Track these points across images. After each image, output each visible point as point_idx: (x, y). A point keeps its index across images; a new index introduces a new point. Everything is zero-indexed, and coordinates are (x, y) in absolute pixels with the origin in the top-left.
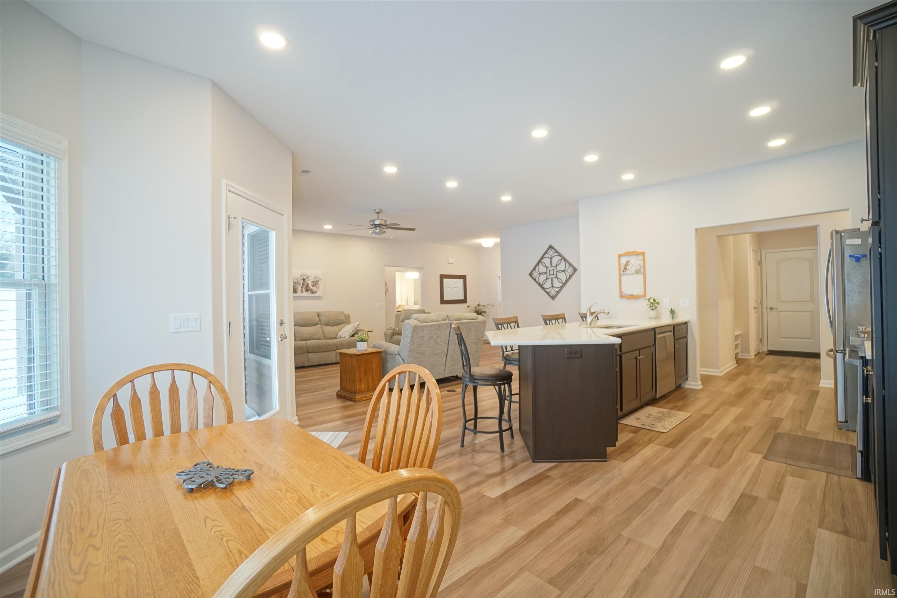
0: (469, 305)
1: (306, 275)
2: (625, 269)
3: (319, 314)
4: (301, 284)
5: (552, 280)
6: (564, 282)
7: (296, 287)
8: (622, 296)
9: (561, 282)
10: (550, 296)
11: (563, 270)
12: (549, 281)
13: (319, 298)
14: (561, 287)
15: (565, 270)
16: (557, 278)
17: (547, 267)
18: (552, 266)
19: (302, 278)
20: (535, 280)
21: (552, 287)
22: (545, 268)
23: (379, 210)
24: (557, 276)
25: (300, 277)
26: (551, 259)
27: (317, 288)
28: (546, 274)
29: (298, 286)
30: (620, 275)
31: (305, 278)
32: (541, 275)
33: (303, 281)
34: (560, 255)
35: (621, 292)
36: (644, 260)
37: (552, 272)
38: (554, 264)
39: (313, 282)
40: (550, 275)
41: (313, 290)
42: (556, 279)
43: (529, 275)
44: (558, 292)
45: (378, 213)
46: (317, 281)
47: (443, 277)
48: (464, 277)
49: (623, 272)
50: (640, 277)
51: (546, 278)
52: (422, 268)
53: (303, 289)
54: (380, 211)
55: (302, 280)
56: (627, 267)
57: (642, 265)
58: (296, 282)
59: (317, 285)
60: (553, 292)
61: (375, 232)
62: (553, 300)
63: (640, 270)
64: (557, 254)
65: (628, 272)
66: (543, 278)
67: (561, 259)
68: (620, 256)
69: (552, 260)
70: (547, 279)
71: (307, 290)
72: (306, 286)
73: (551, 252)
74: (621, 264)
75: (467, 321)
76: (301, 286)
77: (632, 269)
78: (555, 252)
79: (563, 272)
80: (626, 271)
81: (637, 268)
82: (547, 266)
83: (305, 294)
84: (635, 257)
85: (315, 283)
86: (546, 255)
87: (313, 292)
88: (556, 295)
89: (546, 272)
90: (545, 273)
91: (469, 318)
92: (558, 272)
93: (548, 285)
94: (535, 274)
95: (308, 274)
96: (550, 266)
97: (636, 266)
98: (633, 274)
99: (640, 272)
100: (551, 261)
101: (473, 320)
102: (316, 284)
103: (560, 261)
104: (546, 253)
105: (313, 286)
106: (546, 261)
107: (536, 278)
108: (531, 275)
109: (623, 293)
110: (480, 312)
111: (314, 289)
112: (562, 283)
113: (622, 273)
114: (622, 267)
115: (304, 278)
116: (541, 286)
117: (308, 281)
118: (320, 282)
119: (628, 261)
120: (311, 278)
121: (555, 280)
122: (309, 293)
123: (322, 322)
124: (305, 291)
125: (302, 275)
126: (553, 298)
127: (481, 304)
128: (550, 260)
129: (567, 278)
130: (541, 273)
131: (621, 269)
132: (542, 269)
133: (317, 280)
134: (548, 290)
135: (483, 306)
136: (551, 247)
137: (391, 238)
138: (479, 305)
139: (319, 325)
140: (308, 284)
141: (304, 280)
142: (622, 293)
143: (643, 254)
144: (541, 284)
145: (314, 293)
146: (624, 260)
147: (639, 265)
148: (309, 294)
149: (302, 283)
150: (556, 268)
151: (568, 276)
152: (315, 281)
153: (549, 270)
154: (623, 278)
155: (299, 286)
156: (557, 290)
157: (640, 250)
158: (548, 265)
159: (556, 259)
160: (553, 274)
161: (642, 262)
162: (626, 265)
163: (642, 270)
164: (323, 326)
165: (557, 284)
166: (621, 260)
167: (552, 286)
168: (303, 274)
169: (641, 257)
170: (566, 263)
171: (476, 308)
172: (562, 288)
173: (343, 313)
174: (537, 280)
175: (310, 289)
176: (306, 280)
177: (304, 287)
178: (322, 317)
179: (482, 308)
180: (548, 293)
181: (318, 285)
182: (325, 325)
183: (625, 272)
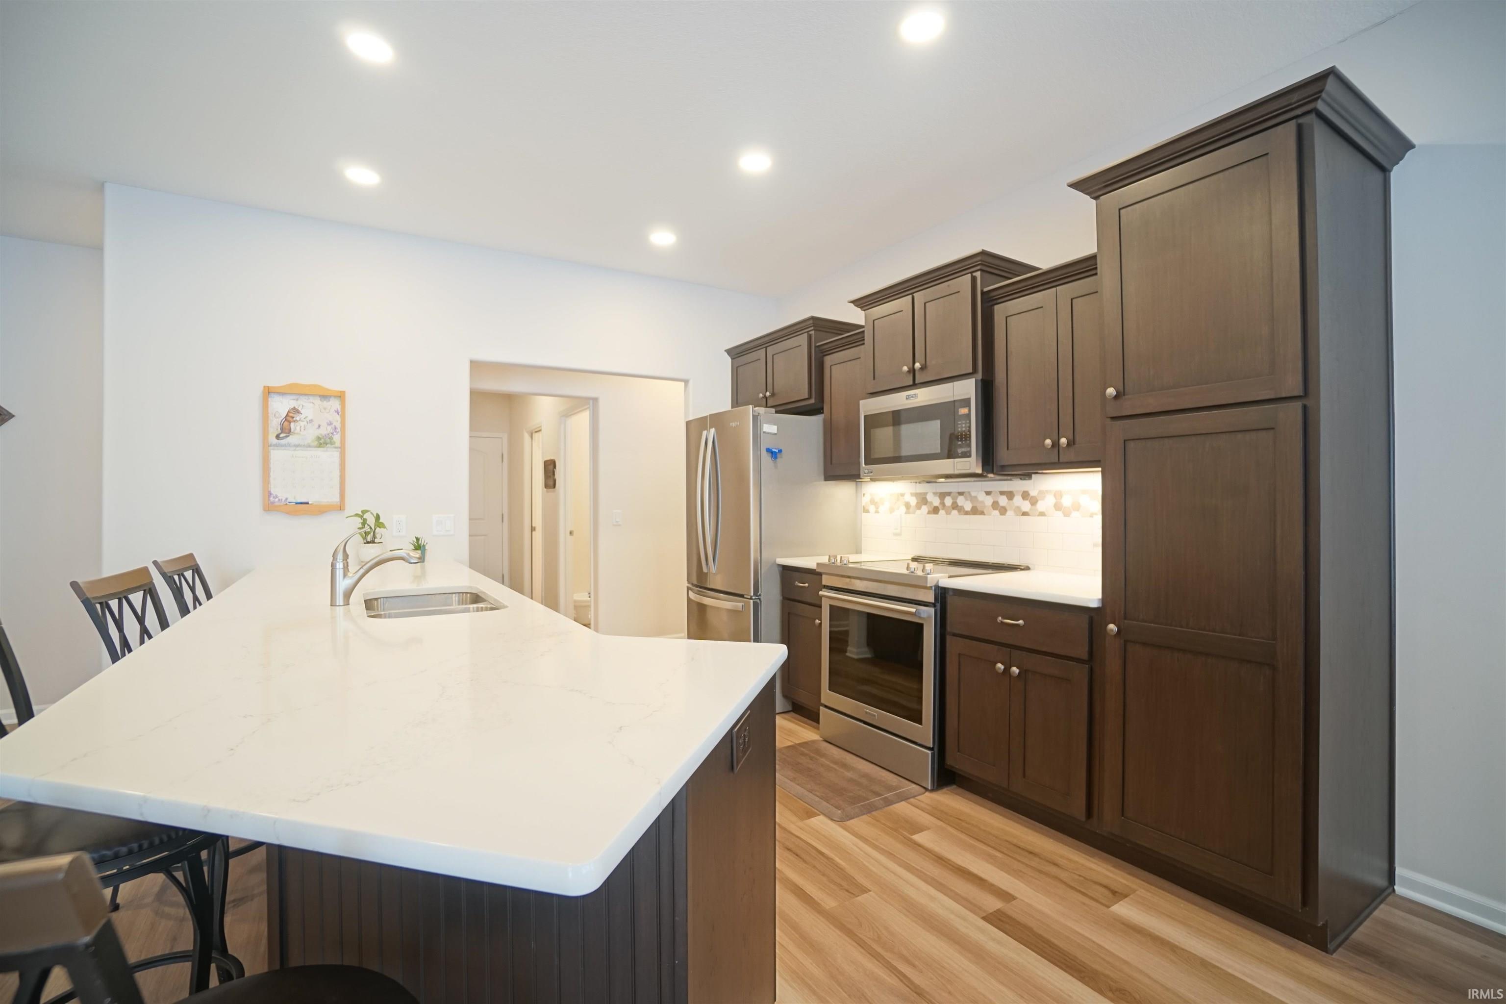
2: (285, 430)
8: (270, 505)
30: (266, 447)
35: (267, 493)
36: (342, 413)
49: (278, 437)
50: (329, 457)
56: (292, 425)
57: (338, 425)
63: (331, 438)
65: (291, 439)
68: (268, 392)
74: (271, 417)
77: (304, 432)
80: (287, 437)
81: (323, 431)
84: (317, 402)
97: (319, 426)
98: (307, 446)
99: (332, 443)
109: (276, 497)
113: (272, 439)
114: (275, 425)
119: (296, 411)
131: (271, 430)
142: (271, 498)
143: (341, 396)
146: (281, 406)
147: (330, 424)
154: (276, 455)
157: (332, 385)
161: (338, 418)
162: (289, 418)
163: (336, 439)
166: (270, 404)
169: (335, 404)
183: (282, 438)
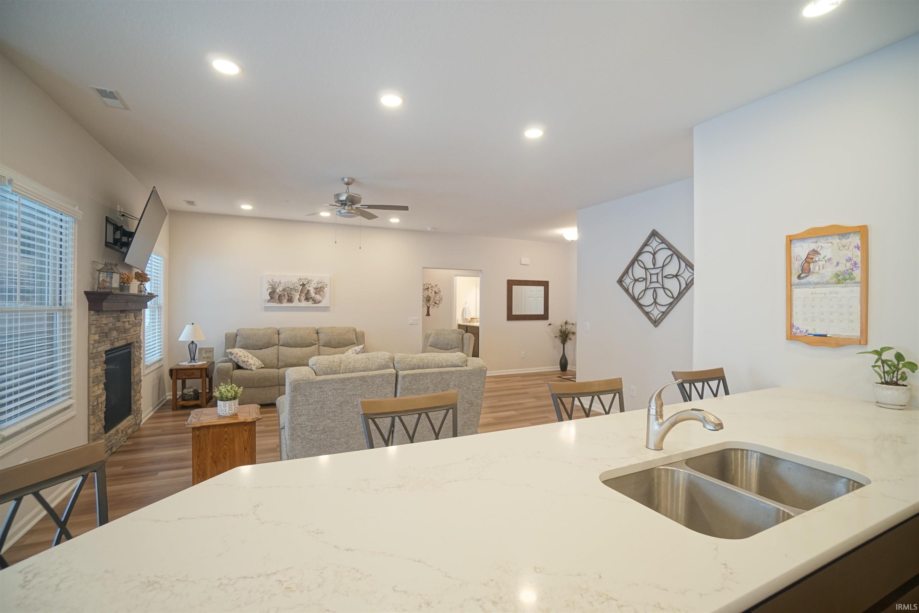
0: (551, 323)
1: (307, 279)
2: (805, 270)
3: (319, 331)
4: (299, 291)
5: (655, 291)
6: (675, 296)
7: (292, 294)
8: (793, 336)
9: (670, 295)
10: (650, 318)
11: (675, 274)
12: (650, 292)
13: (326, 309)
14: (671, 304)
15: (679, 274)
16: (664, 288)
17: (646, 269)
18: (656, 267)
19: (301, 283)
20: (627, 290)
21: (654, 304)
22: (644, 270)
23: (349, 178)
24: (663, 286)
25: (297, 281)
26: (654, 254)
27: (321, 297)
28: (645, 281)
29: (294, 293)
30: (790, 286)
31: (305, 283)
32: (637, 283)
33: (301, 287)
34: (670, 247)
35: (791, 326)
36: (864, 247)
37: (654, 278)
38: (659, 264)
39: (316, 289)
40: (651, 283)
41: (316, 299)
42: (662, 290)
43: (617, 282)
44: (665, 314)
45: (348, 184)
46: (321, 287)
47: (511, 284)
48: (545, 284)
49: (799, 277)
50: (849, 293)
51: (644, 288)
52: (481, 271)
53: (302, 297)
54: (350, 180)
55: (301, 285)
56: (812, 266)
57: (858, 260)
58: (292, 287)
59: (321, 293)
60: (656, 313)
61: (341, 213)
62: (656, 326)
63: (851, 274)
64: (665, 246)
65: (812, 278)
66: (639, 287)
67: (672, 255)
68: (790, 240)
69: (656, 256)
70: (646, 289)
71: (307, 299)
72: (306, 293)
73: (655, 243)
74: (793, 259)
75: (437, 370)
76: (299, 293)
78: (661, 242)
79: (675, 279)
80: (806, 276)
81: (842, 268)
82: (647, 267)
83: (304, 304)
84: (836, 240)
85: (318, 290)
86: (647, 249)
87: (315, 301)
88: (661, 319)
89: (645, 277)
90: (644, 279)
91: (445, 364)
92: (665, 277)
93: (647, 300)
94: (628, 281)
95: (309, 278)
96: (653, 267)
97: (838, 264)
98: (827, 283)
99: (852, 279)
100: (654, 257)
101: (453, 369)
102: (320, 291)
103: (670, 257)
104: (646, 244)
105: (316, 293)
106: (646, 258)
107: (628, 288)
108: (620, 281)
109: (798, 329)
110: (567, 333)
111: (318, 297)
112: (673, 297)
113: (795, 279)
114: (796, 266)
115: (303, 284)
116: (636, 301)
117: (309, 287)
118: (325, 288)
119: (815, 252)
120: (313, 283)
121: (660, 292)
122: (310, 302)
123: (320, 341)
124: (304, 300)
125: (300, 279)
126: (656, 323)
127: (570, 321)
128: (652, 256)
129: (682, 288)
130: (636, 278)
131: (793, 272)
132: (639, 272)
133: (322, 285)
134: (648, 309)
135: (573, 324)
136: (654, 234)
137: (429, 229)
138: (566, 323)
139: (317, 346)
140: (308, 291)
141: (303, 285)
142: (794, 330)
143: (863, 231)
144: (636, 297)
145: (317, 303)
146: (802, 249)
147: (849, 260)
148: (310, 304)
149: (300, 289)
150: (662, 270)
151: (683, 286)
152: (319, 287)
153: (651, 274)
154: (797, 292)
155: (296, 294)
156: (664, 309)
157: (852, 221)
158: (650, 265)
159: (662, 256)
160: (658, 282)
161: (858, 253)
162: (809, 259)
163: (857, 274)
164: (321, 347)
165: (664, 299)
166: (793, 248)
167: (655, 302)
168: (302, 278)
169: (856, 240)
170: (681, 262)
171: (562, 326)
172: (671, 306)
173: (355, 330)
174: (630, 290)
175: (311, 298)
176: (306, 285)
177: (303, 295)
178: (321, 336)
179: (569, 327)
180: (647, 314)
181: (323, 292)
182: (324, 346)
183: (803, 278)
